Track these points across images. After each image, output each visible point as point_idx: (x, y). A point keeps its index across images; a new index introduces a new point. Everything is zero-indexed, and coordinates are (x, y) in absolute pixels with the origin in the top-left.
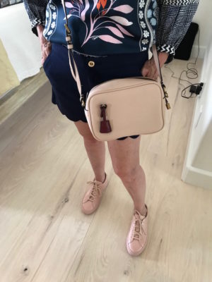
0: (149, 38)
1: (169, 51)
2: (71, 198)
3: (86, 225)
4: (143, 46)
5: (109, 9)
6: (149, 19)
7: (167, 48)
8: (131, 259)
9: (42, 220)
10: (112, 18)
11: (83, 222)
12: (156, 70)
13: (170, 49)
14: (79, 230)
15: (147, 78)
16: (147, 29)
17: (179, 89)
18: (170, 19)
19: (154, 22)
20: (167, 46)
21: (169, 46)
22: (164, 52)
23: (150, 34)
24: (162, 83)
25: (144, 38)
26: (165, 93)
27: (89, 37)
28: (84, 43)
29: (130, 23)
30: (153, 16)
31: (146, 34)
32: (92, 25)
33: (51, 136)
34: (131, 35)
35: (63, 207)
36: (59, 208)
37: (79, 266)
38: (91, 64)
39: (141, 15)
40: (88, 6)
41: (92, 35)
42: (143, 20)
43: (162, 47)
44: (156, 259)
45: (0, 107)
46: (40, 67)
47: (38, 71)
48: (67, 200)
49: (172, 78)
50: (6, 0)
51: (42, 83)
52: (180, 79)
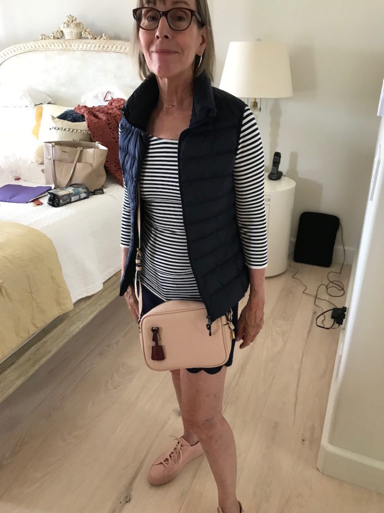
2: (135, 495)
17: (315, 313)
33: (110, 387)
35: (121, 510)
45: (42, 342)
46: (104, 280)
47: (101, 287)
48: (128, 499)
49: (304, 295)
50: (67, 197)
51: (104, 303)
52: (316, 297)
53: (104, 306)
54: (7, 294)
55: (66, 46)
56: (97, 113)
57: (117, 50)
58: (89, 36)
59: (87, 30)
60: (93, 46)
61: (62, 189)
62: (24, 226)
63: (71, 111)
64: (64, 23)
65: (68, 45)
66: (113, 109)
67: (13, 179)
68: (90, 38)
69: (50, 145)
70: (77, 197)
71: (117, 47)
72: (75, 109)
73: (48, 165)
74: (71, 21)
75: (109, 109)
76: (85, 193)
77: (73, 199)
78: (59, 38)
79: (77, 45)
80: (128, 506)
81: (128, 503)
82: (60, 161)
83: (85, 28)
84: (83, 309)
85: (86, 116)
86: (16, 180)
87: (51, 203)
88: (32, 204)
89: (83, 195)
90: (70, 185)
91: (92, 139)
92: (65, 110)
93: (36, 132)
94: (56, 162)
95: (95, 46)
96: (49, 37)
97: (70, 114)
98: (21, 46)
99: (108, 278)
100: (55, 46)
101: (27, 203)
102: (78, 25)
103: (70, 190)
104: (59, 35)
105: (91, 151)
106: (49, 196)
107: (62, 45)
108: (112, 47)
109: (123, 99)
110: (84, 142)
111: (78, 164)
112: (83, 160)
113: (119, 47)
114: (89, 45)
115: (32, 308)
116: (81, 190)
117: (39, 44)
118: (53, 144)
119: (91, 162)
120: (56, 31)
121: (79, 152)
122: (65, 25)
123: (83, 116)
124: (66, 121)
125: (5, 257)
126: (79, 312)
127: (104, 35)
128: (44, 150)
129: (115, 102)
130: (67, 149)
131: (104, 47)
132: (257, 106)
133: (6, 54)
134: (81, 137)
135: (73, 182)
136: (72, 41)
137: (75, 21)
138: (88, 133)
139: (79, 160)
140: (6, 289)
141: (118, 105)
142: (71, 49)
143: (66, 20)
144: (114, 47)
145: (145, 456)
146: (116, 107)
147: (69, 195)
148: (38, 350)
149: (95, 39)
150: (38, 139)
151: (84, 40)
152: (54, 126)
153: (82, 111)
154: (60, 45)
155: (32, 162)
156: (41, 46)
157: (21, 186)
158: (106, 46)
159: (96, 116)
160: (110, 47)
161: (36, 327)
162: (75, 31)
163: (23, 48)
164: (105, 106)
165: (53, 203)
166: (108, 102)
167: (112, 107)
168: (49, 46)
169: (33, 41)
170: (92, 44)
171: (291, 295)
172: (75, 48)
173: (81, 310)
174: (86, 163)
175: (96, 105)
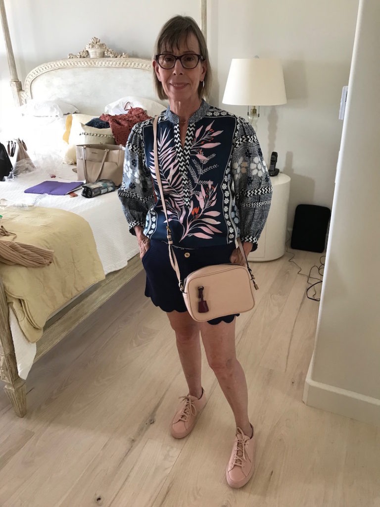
0: (234, 233)
1: (251, 240)
2: (157, 418)
3: (176, 451)
4: (229, 239)
5: (200, 215)
6: (233, 219)
7: (250, 239)
8: (231, 492)
9: (121, 445)
10: (203, 220)
11: (172, 447)
12: (242, 258)
13: (252, 239)
14: (166, 457)
15: (235, 264)
16: (232, 226)
18: (249, 217)
19: (237, 221)
20: (250, 237)
21: (251, 237)
22: (248, 241)
23: (234, 230)
24: (248, 267)
25: (230, 233)
26: (252, 276)
27: (186, 235)
28: (182, 239)
29: (219, 223)
30: (236, 216)
31: (231, 230)
32: (188, 226)
33: (134, 345)
34: (220, 232)
35: (147, 429)
36: (141, 431)
37: (165, 498)
38: (187, 255)
39: (226, 216)
40: (184, 213)
41: (188, 233)
42: (229, 219)
43: (246, 238)
44: (264, 493)
45: (80, 304)
46: (128, 259)
47: (126, 264)
48: (152, 422)
49: (298, 275)
50: (98, 190)
51: (128, 278)
52: (309, 277)
53: (127, 281)
54: (57, 261)
55: (91, 64)
56: (120, 121)
57: (135, 67)
58: (111, 55)
59: (109, 50)
60: (114, 63)
61: (93, 183)
62: (65, 211)
63: (97, 119)
64: (90, 44)
65: (93, 63)
66: (133, 117)
67: (49, 177)
68: (111, 57)
69: (83, 147)
70: (106, 190)
71: (135, 64)
72: (101, 117)
73: (80, 164)
74: (95, 42)
75: (129, 117)
76: (112, 186)
77: (103, 191)
78: (84, 57)
79: (100, 63)
80: (152, 426)
81: (152, 425)
82: (91, 160)
83: (107, 48)
84: (111, 281)
85: (110, 123)
86: (52, 177)
87: (85, 194)
88: (69, 196)
89: (111, 189)
90: (99, 180)
91: (115, 142)
92: (92, 119)
93: (66, 138)
94: (87, 161)
95: (116, 63)
96: (76, 56)
97: (97, 122)
98: (52, 64)
99: (131, 258)
100: (81, 64)
101: (65, 195)
102: (102, 46)
103: (100, 184)
104: (84, 54)
105: (116, 152)
106: (83, 189)
107: (87, 63)
108: (131, 64)
109: (140, 109)
110: (110, 145)
111: (105, 163)
112: (110, 159)
113: (137, 64)
114: (111, 63)
115: (75, 275)
116: (108, 184)
117: (68, 62)
118: (85, 147)
119: (117, 161)
120: (82, 51)
121: (106, 153)
122: (90, 46)
123: (108, 123)
124: (93, 128)
125: (54, 233)
126: (109, 283)
127: (124, 54)
128: (77, 152)
129: (134, 111)
130: (97, 151)
131: (123, 64)
132: (256, 113)
133: (39, 71)
134: (107, 141)
135: (101, 178)
136: (95, 60)
137: (99, 42)
138: (112, 138)
139: (106, 160)
140: (56, 258)
141: (137, 113)
142: (95, 66)
143: (91, 41)
144: (133, 64)
145: (165, 394)
146: (136, 116)
147: (100, 188)
148: (78, 310)
149: (116, 57)
150: (68, 143)
151: (107, 58)
152: (84, 132)
153: (107, 119)
154: (86, 63)
155: (64, 163)
156: (69, 64)
157: (57, 182)
158: (125, 63)
159: (119, 124)
160: (129, 64)
161: (78, 291)
162: (99, 51)
163: (53, 66)
164: (126, 115)
165: (87, 194)
166: (128, 111)
167: (132, 115)
168: (76, 64)
169: (62, 59)
170: (112, 61)
171: (287, 275)
172: (99, 66)
173: (110, 282)
174: (112, 162)
175: (118, 114)
